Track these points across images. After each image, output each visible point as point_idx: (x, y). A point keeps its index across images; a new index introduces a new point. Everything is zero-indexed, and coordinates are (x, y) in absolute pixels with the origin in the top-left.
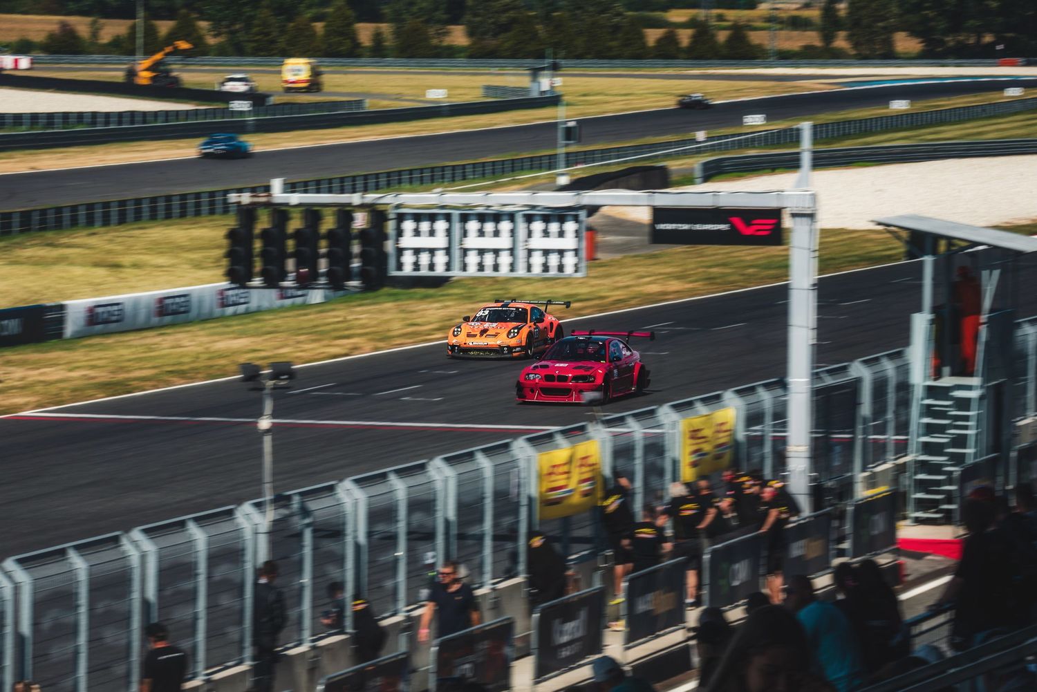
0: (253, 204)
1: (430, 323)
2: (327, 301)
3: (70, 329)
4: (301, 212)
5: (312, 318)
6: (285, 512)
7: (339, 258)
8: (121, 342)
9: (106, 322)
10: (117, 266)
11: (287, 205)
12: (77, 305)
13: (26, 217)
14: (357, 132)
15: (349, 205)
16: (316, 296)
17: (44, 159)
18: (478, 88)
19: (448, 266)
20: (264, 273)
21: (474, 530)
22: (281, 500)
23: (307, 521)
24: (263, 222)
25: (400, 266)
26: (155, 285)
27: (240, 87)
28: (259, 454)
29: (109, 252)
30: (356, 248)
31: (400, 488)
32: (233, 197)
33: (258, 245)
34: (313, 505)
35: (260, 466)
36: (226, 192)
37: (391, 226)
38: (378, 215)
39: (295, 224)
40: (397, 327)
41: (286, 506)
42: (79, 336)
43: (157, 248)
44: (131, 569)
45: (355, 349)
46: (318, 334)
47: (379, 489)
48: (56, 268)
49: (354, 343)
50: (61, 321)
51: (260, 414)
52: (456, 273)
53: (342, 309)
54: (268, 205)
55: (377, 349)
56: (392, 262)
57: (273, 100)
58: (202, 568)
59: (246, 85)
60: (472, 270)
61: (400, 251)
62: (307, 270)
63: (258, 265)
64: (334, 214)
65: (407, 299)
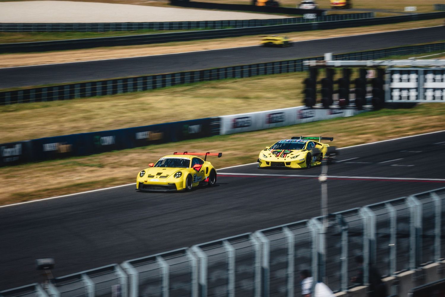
0: (317, 66)
1: (406, 127)
2: (355, 115)
3: (224, 129)
4: (341, 70)
5: (347, 124)
6: (332, 222)
7: (361, 94)
8: (250, 136)
9: (241, 126)
10: (247, 98)
11: (333, 66)
12: (228, 118)
13: (202, 73)
14: (370, 29)
15: (365, 66)
16: (348, 113)
17: (211, 44)
18: (431, 5)
19: (417, 97)
20: (322, 101)
21: (429, 233)
22: (331, 217)
23: (344, 228)
24: (322, 76)
25: (392, 98)
26: (267, 108)
27: (309, 7)
28: (319, 193)
29: (244, 91)
30: (369, 88)
31: (392, 211)
32: (307, 63)
33: (319, 87)
34: (348, 219)
35: (319, 199)
36: (302, 60)
37: (387, 77)
38: (380, 71)
39: (338, 76)
40: (390, 129)
41: (333, 220)
42: (229, 134)
43: (267, 89)
44: (255, 251)
45: (368, 140)
46: (349, 132)
47: (381, 211)
48: (217, 99)
49: (368, 137)
50: (219, 126)
51: (320, 173)
52: (421, 101)
53: (362, 120)
54: (324, 66)
55: (379, 140)
56: (387, 95)
57: (326, 13)
58: (291, 251)
59: (313, 6)
60: (429, 99)
61: (392, 90)
62: (345, 99)
63: (319, 97)
64: (357, 71)
65: (395, 114)
